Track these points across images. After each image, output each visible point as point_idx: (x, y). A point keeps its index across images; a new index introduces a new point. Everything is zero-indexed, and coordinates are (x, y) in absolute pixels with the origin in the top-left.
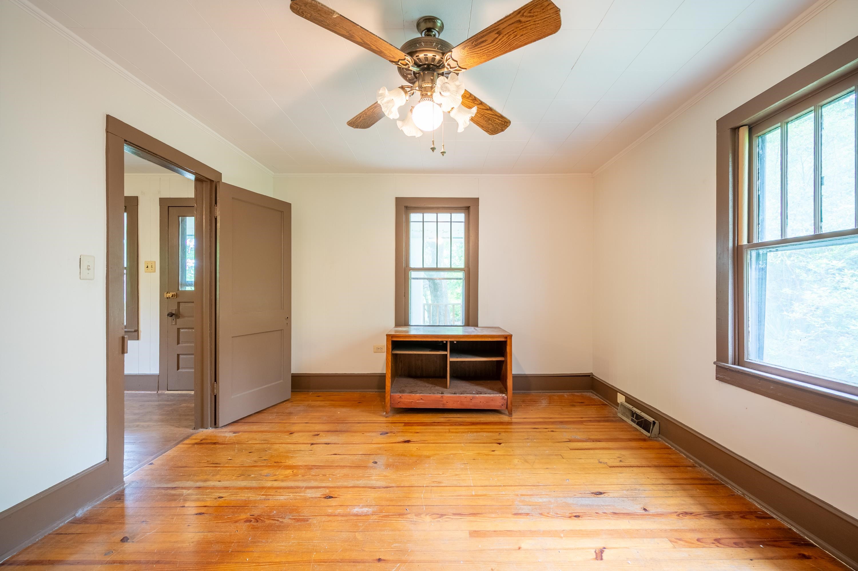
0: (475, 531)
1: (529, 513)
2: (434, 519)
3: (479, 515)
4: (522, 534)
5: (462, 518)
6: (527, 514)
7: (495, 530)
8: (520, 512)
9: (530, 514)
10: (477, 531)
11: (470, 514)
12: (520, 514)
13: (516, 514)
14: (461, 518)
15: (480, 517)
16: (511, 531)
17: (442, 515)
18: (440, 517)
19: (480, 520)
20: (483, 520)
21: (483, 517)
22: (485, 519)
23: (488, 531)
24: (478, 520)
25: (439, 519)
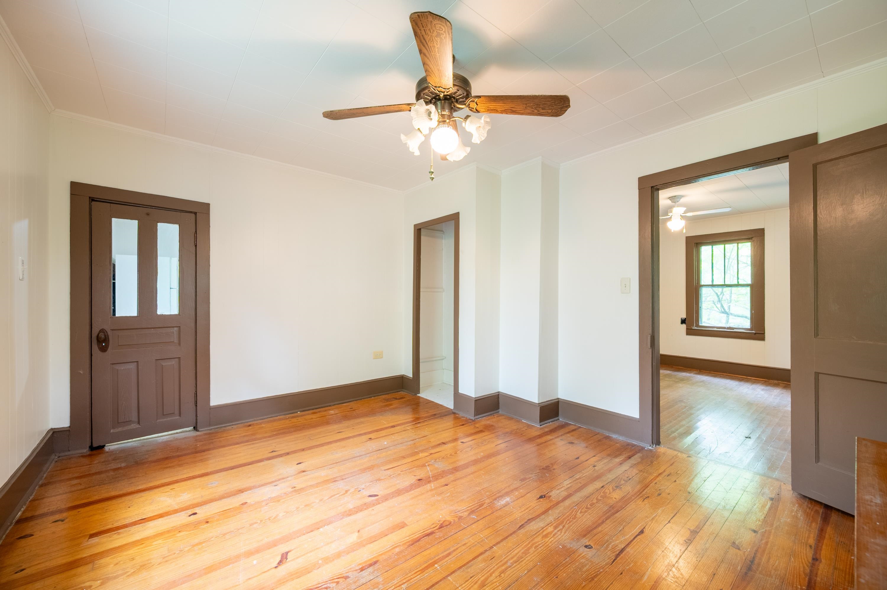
0: (403, 528)
1: (361, 571)
2: (444, 521)
3: (411, 543)
4: (360, 545)
5: (424, 533)
6: (362, 569)
7: (387, 536)
8: (371, 569)
9: (359, 571)
10: (401, 528)
11: (419, 540)
12: (371, 565)
13: (376, 563)
14: (426, 532)
15: (409, 542)
16: (372, 542)
17: (441, 527)
18: (441, 524)
19: (406, 539)
20: (403, 540)
21: (405, 543)
22: (402, 542)
23: (392, 532)
24: (408, 538)
25: (441, 522)
